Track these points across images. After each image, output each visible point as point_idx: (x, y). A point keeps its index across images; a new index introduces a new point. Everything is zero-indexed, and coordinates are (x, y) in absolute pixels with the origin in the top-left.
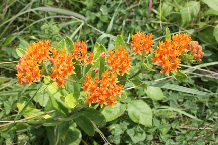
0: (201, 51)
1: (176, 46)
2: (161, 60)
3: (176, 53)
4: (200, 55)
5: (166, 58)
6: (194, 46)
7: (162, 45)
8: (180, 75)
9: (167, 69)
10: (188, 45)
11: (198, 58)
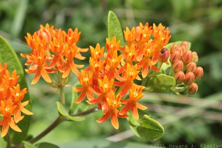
0: (193, 64)
1: (130, 54)
2: (98, 90)
3: (132, 72)
4: (191, 74)
5: (106, 86)
6: (177, 53)
7: (97, 53)
8: (148, 127)
9: (113, 114)
10: (163, 52)
11: (187, 81)
